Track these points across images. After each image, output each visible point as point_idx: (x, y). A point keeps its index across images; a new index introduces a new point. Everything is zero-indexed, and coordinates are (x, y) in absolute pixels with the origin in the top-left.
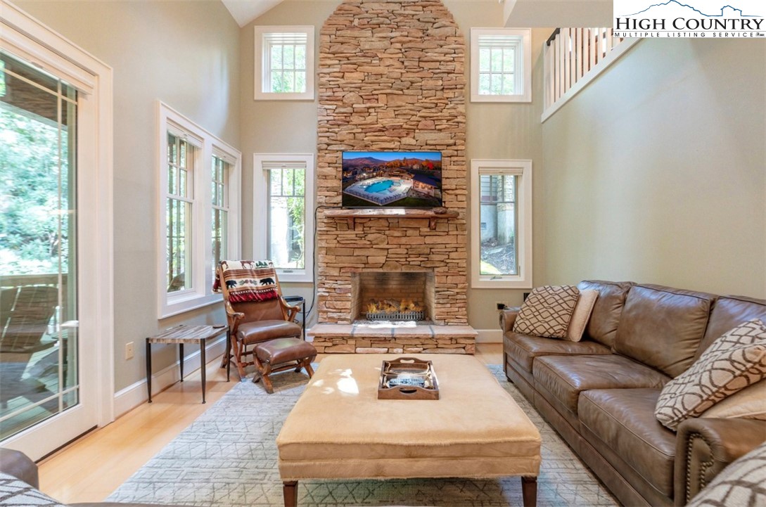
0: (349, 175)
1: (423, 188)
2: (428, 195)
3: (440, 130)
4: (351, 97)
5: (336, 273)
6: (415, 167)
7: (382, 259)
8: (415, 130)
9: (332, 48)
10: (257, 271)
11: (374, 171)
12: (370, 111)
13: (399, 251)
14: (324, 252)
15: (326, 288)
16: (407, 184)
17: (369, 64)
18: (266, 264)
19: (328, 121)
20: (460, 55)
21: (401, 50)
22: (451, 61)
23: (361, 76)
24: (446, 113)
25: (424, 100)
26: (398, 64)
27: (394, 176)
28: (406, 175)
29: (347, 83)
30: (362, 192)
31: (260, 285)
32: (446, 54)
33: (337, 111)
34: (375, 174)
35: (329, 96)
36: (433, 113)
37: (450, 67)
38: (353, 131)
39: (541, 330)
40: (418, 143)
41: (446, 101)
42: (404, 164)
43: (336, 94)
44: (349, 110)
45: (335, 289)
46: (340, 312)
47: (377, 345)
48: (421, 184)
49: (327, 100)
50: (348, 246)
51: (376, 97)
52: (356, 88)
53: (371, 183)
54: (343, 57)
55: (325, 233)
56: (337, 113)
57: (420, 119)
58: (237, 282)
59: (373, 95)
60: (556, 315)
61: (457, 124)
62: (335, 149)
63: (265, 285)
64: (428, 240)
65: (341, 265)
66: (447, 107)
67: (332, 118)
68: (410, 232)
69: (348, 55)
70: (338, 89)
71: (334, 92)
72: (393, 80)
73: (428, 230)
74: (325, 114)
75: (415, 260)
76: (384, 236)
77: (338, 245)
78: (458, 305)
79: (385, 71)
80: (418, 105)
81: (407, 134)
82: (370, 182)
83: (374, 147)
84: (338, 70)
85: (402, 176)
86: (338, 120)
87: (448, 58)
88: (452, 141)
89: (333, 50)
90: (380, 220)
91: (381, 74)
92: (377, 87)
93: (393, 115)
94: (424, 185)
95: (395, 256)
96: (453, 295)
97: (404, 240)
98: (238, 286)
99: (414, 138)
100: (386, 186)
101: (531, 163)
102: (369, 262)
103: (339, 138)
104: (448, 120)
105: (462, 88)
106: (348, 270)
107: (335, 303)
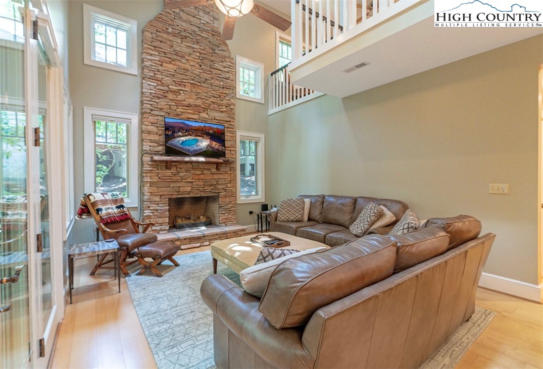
0: (170, 133)
1: (215, 145)
2: (218, 150)
3: (222, 112)
4: (167, 80)
5: (157, 199)
6: (211, 132)
7: (189, 189)
8: (208, 109)
9: (153, 42)
10: (113, 200)
11: (186, 131)
12: (180, 92)
13: (199, 183)
14: (149, 185)
15: (151, 210)
16: (207, 142)
17: (180, 61)
18: (117, 195)
19: (151, 93)
20: (232, 70)
21: (199, 57)
22: (227, 72)
23: (175, 67)
24: (225, 102)
25: (213, 92)
26: (198, 66)
27: (199, 136)
28: (205, 136)
29: (165, 70)
30: (179, 145)
31: (116, 210)
32: (225, 67)
33: (158, 87)
34: (187, 134)
35: (151, 76)
36: (218, 100)
37: (227, 75)
38: (169, 104)
39: (292, 218)
40: (210, 117)
41: (225, 95)
42: (204, 129)
43: (156, 76)
44: (166, 88)
45: (157, 210)
46: (161, 225)
47: (194, 242)
48: (214, 142)
49: (150, 78)
50: (166, 180)
51: (184, 83)
52: (171, 75)
53: (185, 140)
54: (162, 51)
55: (150, 171)
56: (157, 89)
57: (211, 103)
58: (103, 209)
59: (182, 82)
60: (297, 211)
61: (230, 110)
62: (156, 114)
63: (119, 210)
64: (216, 177)
65: (161, 193)
66: (226, 98)
67: (153, 92)
68: (205, 172)
69: (166, 51)
70: (158, 73)
71: (155, 74)
72: (195, 76)
73: (215, 170)
74: (149, 88)
75: (209, 189)
76: (190, 174)
77: (159, 180)
78: (231, 214)
79: (190, 68)
80: (210, 94)
81: (203, 111)
82: (183, 139)
83: (183, 116)
84: (158, 59)
85: (203, 137)
86: (158, 94)
87: (226, 70)
88: (228, 119)
89: (153, 44)
90: (188, 164)
91: (187, 70)
92: (185, 78)
93: (195, 98)
94: (216, 143)
95: (196, 186)
96: (229, 208)
97: (202, 177)
98: (104, 212)
99: (207, 114)
100: (194, 142)
101: (264, 136)
102: (181, 191)
103: (159, 107)
104: (226, 107)
105: (233, 89)
106: (167, 197)
107: (157, 219)
